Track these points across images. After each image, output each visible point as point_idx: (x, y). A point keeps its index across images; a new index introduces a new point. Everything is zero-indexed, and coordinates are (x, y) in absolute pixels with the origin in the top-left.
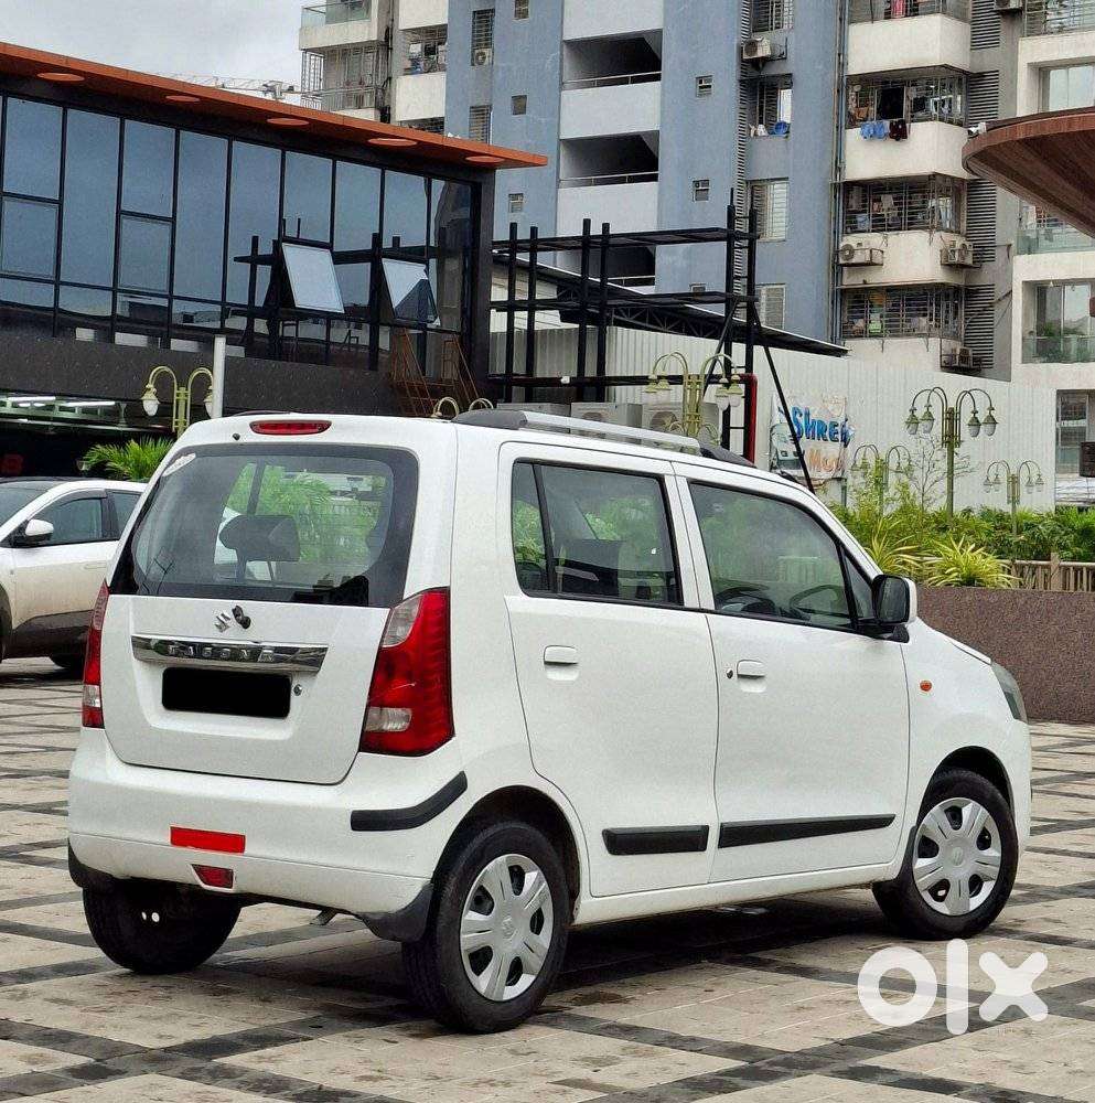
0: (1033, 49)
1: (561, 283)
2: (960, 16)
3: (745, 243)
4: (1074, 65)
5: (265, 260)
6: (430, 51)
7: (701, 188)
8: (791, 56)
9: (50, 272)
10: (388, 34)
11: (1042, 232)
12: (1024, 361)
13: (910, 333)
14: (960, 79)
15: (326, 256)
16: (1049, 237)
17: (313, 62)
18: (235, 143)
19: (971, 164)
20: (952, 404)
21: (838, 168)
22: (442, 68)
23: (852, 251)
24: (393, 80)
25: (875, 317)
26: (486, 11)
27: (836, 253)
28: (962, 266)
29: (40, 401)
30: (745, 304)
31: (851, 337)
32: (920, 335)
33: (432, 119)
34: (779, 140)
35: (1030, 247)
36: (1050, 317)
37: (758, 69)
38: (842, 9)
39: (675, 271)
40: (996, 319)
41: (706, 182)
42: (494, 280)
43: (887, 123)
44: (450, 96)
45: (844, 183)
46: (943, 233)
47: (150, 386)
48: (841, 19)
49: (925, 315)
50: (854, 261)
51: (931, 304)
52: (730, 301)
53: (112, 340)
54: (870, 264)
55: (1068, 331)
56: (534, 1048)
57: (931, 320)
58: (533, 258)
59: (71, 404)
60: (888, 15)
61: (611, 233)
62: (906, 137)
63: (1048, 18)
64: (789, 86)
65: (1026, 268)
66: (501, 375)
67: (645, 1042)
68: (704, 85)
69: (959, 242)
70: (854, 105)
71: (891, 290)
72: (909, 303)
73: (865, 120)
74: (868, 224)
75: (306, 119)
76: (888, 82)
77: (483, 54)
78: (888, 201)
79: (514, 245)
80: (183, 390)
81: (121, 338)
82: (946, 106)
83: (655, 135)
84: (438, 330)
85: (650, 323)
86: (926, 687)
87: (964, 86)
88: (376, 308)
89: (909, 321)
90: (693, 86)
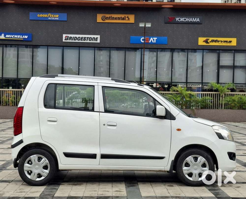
86: (179, 130)
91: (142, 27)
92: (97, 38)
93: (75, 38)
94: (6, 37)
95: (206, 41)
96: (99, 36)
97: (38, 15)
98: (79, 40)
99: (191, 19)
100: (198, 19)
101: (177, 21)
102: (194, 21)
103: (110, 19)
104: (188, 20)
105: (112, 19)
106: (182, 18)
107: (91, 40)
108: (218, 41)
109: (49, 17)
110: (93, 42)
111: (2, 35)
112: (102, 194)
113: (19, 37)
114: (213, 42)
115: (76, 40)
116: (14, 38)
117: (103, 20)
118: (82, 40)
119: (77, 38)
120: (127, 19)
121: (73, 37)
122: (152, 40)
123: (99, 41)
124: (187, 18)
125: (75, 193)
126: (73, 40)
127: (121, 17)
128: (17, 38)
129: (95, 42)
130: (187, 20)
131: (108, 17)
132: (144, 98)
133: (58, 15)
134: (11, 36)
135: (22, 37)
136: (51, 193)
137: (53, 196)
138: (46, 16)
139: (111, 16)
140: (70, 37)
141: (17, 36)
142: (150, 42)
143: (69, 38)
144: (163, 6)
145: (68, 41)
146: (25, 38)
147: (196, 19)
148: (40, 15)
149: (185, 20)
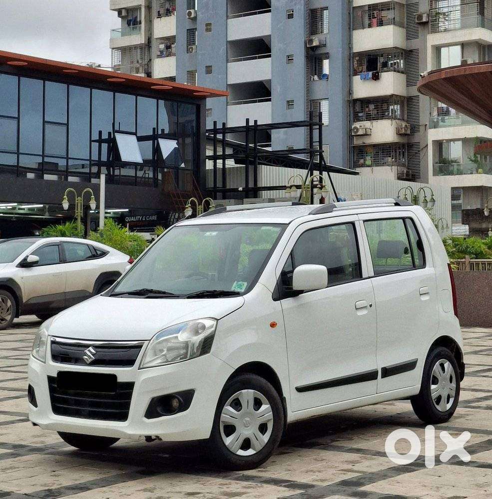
0: (433, 39)
1: (235, 147)
2: (401, 25)
3: (318, 127)
4: (451, 46)
5: (105, 141)
6: (168, 47)
7: (290, 104)
8: (328, 45)
9: (15, 149)
10: (149, 40)
11: (440, 119)
12: (434, 175)
13: (383, 164)
14: (402, 53)
15: (134, 138)
16: (443, 121)
17: (116, 53)
18: (93, 90)
19: (421, 90)
20: (415, 194)
21: (350, 92)
22: (174, 55)
23: (358, 130)
24: (152, 60)
25: (368, 158)
26: (194, 29)
27: (351, 130)
28: (405, 135)
29: (10, 206)
30: (318, 154)
31: (358, 167)
32: (388, 165)
33: (170, 77)
34: (323, 82)
35: (436, 126)
36: (444, 156)
37: (313, 51)
38: (349, 24)
39: (280, 141)
40: (421, 157)
41: (293, 101)
42: (207, 147)
43: (370, 73)
44: (178, 67)
45: (353, 100)
46: (397, 120)
47: (65, 197)
48: (349, 28)
49: (390, 156)
50: (358, 134)
51: (393, 152)
52: (311, 153)
53: (43, 178)
54: (366, 135)
55: (452, 161)
56: (324, 458)
57: (393, 158)
58: (224, 137)
59: (23, 207)
60: (370, 26)
61: (258, 124)
62: (379, 79)
63: (440, 25)
64: (327, 58)
65: (434, 135)
66: (212, 188)
67: (368, 454)
68: (290, 59)
69: (404, 124)
70: (356, 65)
71: (375, 146)
72: (382, 152)
73: (361, 72)
74: (364, 118)
75: (124, 79)
76: (371, 55)
77: (192, 48)
78: (372, 107)
79: (215, 131)
80: (79, 198)
81: (47, 177)
82: (397, 65)
83: (269, 81)
84: (183, 169)
85: (273, 163)
87: (404, 56)
88: (156, 161)
89: (383, 159)
90: (285, 59)
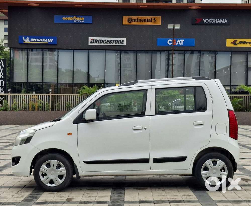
91: (170, 29)
92: (123, 41)
93: (101, 41)
94: (31, 41)
95: (234, 43)
96: (125, 39)
97: (63, 18)
98: (105, 43)
99: (219, 20)
100: (226, 20)
101: (204, 22)
102: (222, 22)
103: (136, 21)
104: (216, 22)
105: (138, 21)
106: (209, 19)
107: (117, 43)
108: (247, 43)
109: (75, 20)
110: (119, 44)
111: (27, 39)
112: (173, 199)
113: (44, 40)
114: (241, 43)
115: (102, 43)
116: (39, 42)
117: (129, 22)
118: (108, 42)
119: (103, 41)
120: (153, 21)
121: (99, 40)
122: (179, 42)
123: (125, 44)
124: (215, 20)
125: (144, 197)
126: (98, 43)
127: (147, 19)
128: (42, 42)
129: (121, 44)
130: (214, 21)
131: (134, 19)
132: (173, 102)
133: (83, 18)
134: (36, 39)
135: (47, 41)
136: (120, 197)
137: (124, 201)
138: (71, 19)
139: (137, 18)
140: (96, 40)
141: (42, 39)
142: (177, 44)
143: (94, 41)
144: (190, 7)
145: (94, 44)
146: (50, 41)
147: (224, 20)
148: (65, 18)
149: (212, 21)
